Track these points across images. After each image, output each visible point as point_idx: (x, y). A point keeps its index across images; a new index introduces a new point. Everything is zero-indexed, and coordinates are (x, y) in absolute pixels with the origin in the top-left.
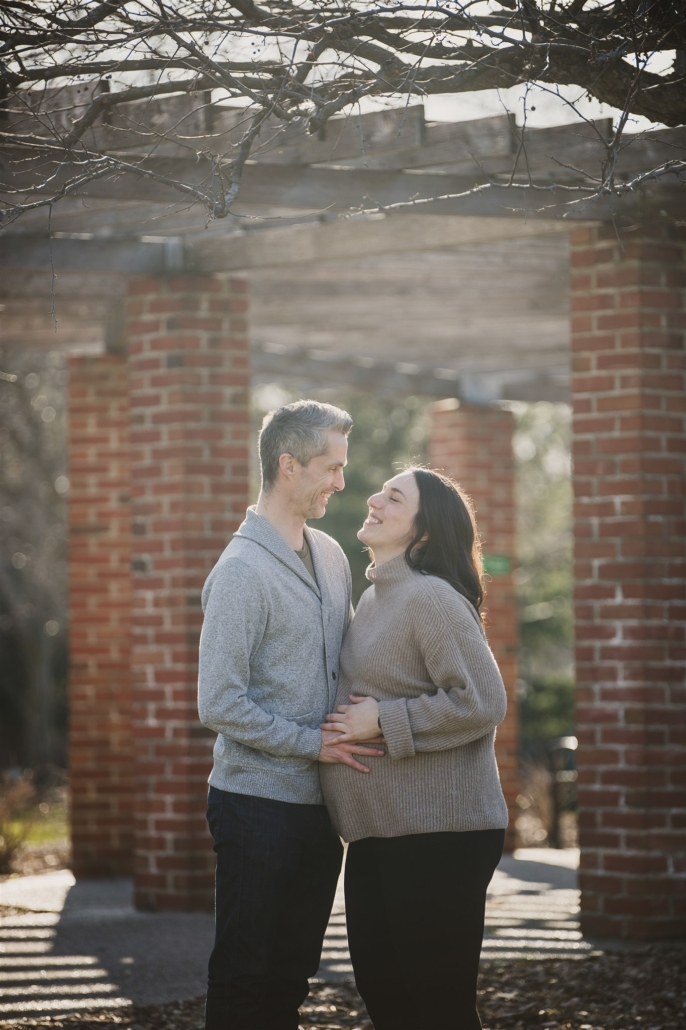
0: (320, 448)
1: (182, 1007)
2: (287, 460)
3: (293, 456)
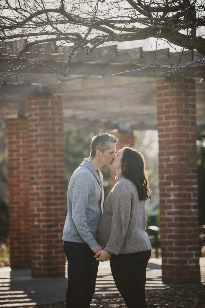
0: (107, 147)
1: (51, 305)
2: (98, 151)
3: (100, 150)
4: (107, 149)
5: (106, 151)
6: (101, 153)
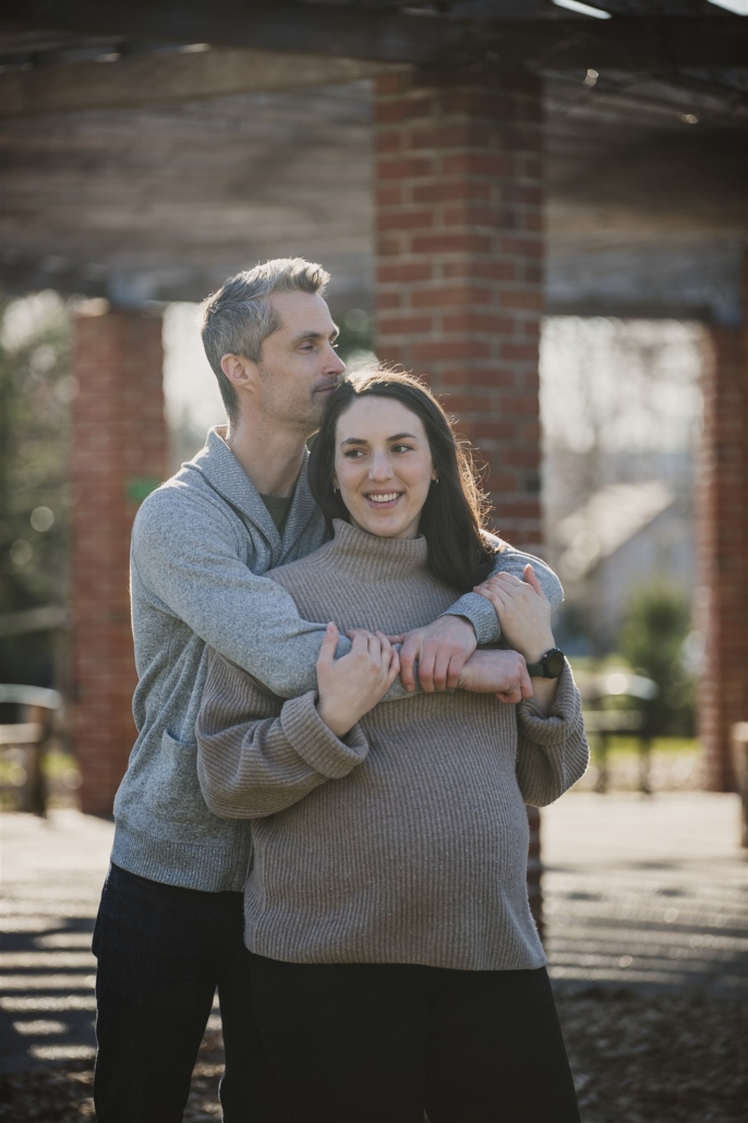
0: (264, 323)
2: (233, 364)
3: (235, 354)
4: (267, 336)
5: (267, 344)
6: (250, 369)
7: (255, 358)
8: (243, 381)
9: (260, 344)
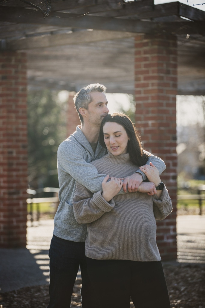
2: (81, 110)
4: (90, 103)
7: (87, 108)
8: (84, 114)
9: (88, 105)
